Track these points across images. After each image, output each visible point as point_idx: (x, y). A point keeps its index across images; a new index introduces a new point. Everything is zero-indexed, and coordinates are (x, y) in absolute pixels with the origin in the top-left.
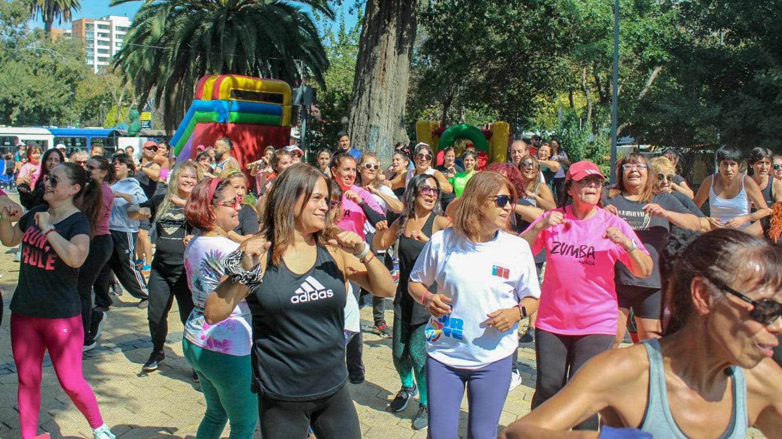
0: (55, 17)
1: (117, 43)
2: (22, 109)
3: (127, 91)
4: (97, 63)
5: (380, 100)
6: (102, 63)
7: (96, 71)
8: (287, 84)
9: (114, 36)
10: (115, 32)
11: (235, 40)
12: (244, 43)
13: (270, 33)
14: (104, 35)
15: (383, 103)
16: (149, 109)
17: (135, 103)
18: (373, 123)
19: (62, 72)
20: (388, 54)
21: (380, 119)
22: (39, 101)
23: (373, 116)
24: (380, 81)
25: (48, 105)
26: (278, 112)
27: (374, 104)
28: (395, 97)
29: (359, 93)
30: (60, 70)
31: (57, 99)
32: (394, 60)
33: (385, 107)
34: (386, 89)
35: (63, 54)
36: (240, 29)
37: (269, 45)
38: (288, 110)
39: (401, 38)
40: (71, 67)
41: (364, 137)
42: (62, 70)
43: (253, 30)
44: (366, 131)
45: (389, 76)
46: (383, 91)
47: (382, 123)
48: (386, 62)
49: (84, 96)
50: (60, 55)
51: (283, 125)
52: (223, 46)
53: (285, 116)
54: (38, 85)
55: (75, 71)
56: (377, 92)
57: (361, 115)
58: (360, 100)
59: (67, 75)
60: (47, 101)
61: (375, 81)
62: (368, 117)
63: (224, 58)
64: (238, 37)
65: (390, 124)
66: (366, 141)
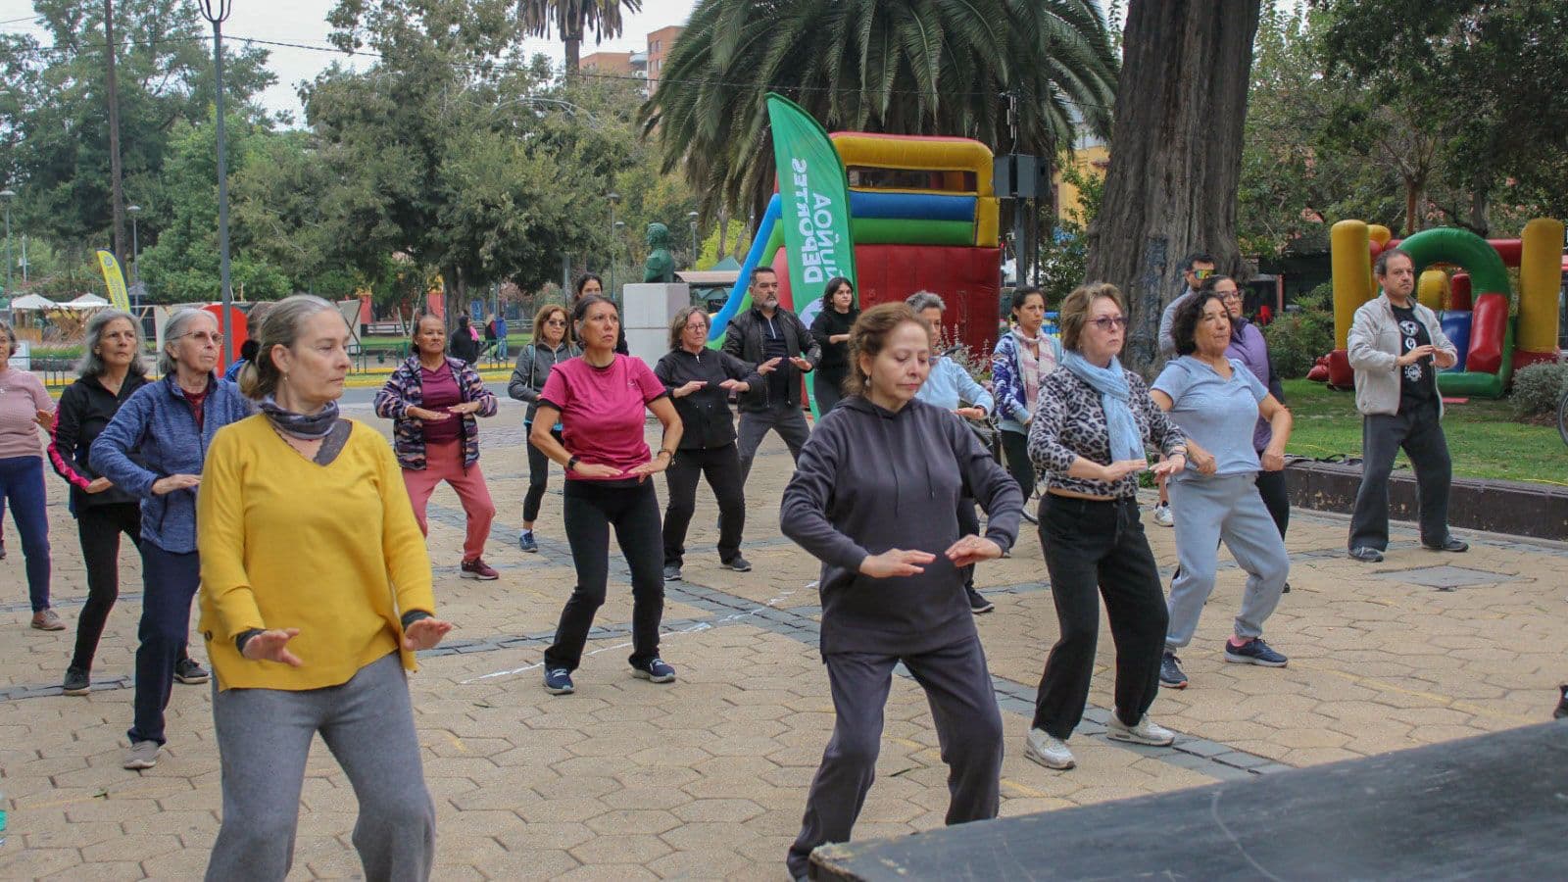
0: (586, 27)
2: (502, 234)
5: (1168, 178)
8: (986, 147)
11: (895, 58)
12: (915, 63)
13: (975, 35)
15: (1176, 183)
18: (1153, 231)
19: (588, 151)
20: (1184, 69)
21: (1169, 221)
22: (539, 215)
23: (1151, 214)
24: (1169, 131)
25: (560, 222)
26: (966, 214)
27: (1157, 188)
28: (1208, 167)
29: (1124, 163)
30: (581, 145)
31: (580, 211)
32: (1201, 81)
33: (1182, 193)
34: (1183, 150)
35: (593, 110)
36: (909, 31)
37: (973, 65)
38: (989, 208)
39: (1219, 27)
40: (607, 137)
41: (1134, 265)
42: (587, 145)
43: (937, 32)
44: (1137, 250)
45: (1189, 119)
46: (1176, 154)
47: (1174, 230)
48: (1182, 86)
49: (662, 202)
50: (586, 112)
51: (979, 243)
52: (868, 73)
53: (983, 223)
54: (536, 180)
55: (618, 146)
56: (1161, 157)
57: (1125, 215)
58: (1124, 178)
59: (598, 156)
60: (557, 214)
61: (1156, 132)
62: (1143, 219)
63: (871, 100)
64: (902, 50)
65: (1195, 233)
66: (1139, 274)
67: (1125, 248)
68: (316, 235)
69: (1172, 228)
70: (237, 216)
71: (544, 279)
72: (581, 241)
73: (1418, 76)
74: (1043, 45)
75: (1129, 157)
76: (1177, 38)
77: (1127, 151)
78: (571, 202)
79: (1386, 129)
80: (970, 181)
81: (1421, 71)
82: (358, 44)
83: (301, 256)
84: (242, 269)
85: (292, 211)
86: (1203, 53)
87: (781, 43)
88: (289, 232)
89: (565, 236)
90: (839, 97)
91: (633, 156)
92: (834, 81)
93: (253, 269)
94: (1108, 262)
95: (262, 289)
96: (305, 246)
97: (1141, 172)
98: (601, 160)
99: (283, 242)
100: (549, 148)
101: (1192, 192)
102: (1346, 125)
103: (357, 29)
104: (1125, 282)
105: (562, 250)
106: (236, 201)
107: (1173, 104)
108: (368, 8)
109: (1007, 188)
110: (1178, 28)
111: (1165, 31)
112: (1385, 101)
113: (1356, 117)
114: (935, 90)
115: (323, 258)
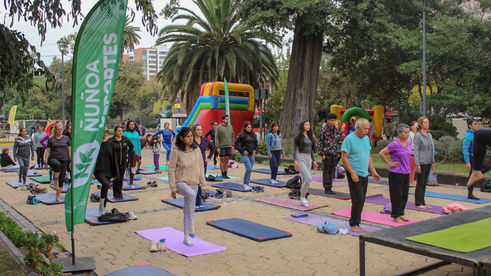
0: (125, 49)
1: (160, 62)
3: (166, 91)
4: (149, 74)
5: (301, 96)
6: (152, 74)
7: (148, 79)
8: (251, 87)
9: (158, 58)
10: (159, 55)
11: (224, 63)
12: (230, 64)
13: (244, 58)
14: (152, 57)
15: (303, 97)
16: (178, 102)
17: (171, 98)
18: (297, 108)
19: (129, 82)
20: (305, 70)
21: (301, 106)
22: (117, 98)
23: (297, 104)
24: (301, 85)
25: (122, 100)
26: (246, 103)
27: (298, 98)
28: (310, 93)
29: (290, 92)
30: (128, 80)
31: (127, 97)
32: (309, 73)
33: (304, 99)
34: (304, 89)
35: (130, 71)
36: (227, 56)
37: (243, 65)
38: (252, 101)
39: (313, 60)
40: (134, 78)
41: (293, 116)
42: (129, 80)
43: (234, 56)
44: (293, 112)
45: (306, 82)
46: (303, 90)
47: (302, 108)
48: (304, 74)
49: (141, 94)
50: (128, 71)
51: (249, 110)
52: (218, 66)
53: (250, 105)
54: (116, 89)
55: (137, 81)
56: (299, 91)
57: (291, 104)
58: (290, 95)
59: (132, 83)
60: (121, 98)
61: (298, 85)
62: (295, 105)
63: (219, 73)
64: (226, 61)
65: (307, 109)
66: (294, 118)
67: (290, 112)
68: (56, 103)
69: (302, 107)
70: (35, 97)
71: (117, 114)
72: (127, 105)
73: (351, 71)
74: (260, 60)
75: (291, 91)
76: (303, 63)
77: (291, 89)
78: (125, 95)
79: (343, 83)
80: (247, 95)
81: (352, 70)
82: (68, 52)
83: (53, 108)
84: (33, 111)
85: (50, 96)
86: (309, 66)
87: (195, 59)
88: (49, 102)
89: (123, 103)
90: (211, 73)
91: (140, 83)
92: (209, 69)
93: (36, 111)
94: (286, 115)
95: (38, 117)
96: (54, 105)
97: (294, 94)
98: (133, 84)
99: (48, 104)
100: (120, 81)
101: (306, 99)
102: (335, 82)
103: (68, 48)
104: (291, 120)
105: (122, 107)
106: (35, 93)
107: (302, 78)
108: (71, 43)
109: (258, 96)
110: (304, 60)
111: (300, 61)
112: (343, 77)
113: (337, 80)
114: (235, 71)
115: (58, 109)
